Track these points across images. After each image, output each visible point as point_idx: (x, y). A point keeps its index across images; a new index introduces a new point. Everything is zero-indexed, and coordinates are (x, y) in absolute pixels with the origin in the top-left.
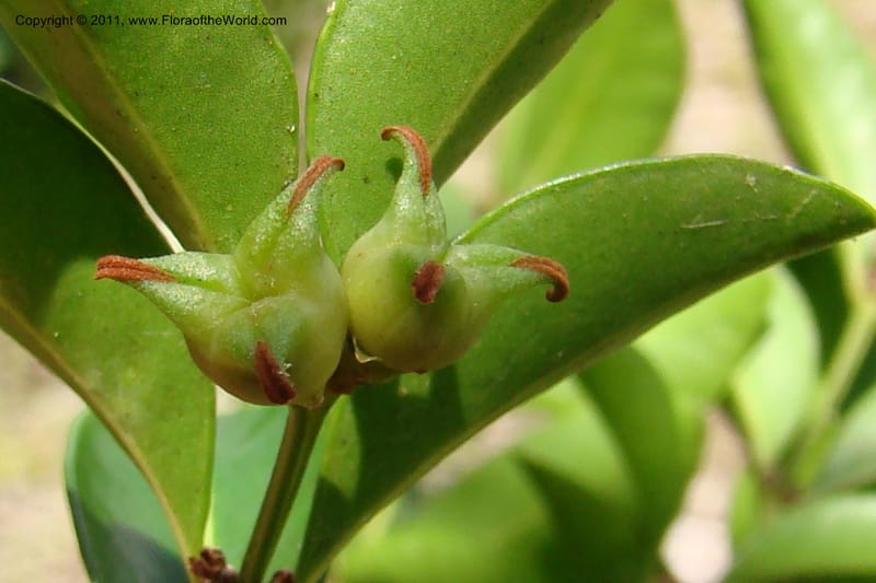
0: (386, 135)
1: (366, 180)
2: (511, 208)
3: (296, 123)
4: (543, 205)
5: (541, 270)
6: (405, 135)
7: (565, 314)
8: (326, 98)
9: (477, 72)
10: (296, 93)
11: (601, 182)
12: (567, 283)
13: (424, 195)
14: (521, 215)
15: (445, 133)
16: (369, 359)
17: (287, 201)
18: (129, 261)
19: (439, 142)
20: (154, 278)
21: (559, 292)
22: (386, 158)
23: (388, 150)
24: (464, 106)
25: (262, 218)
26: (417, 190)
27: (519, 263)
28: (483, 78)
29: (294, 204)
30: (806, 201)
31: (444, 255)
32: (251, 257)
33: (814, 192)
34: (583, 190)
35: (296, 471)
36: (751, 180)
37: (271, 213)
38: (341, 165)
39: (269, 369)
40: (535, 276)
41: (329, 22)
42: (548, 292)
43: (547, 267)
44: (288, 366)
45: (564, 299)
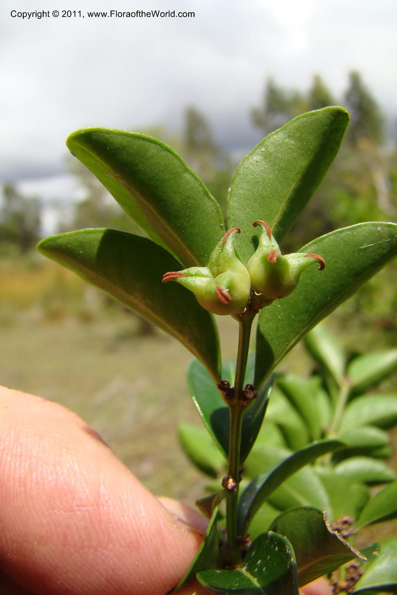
0: (255, 224)
4: (314, 248)
5: (314, 257)
6: (261, 222)
12: (324, 262)
13: (270, 239)
16: (260, 294)
17: (222, 242)
20: (182, 276)
21: (323, 266)
23: (253, 231)
25: (215, 250)
26: (267, 238)
27: (307, 256)
29: (224, 243)
32: (213, 264)
34: (326, 240)
36: (379, 229)
38: (239, 232)
39: (221, 292)
40: (312, 259)
41: (229, 194)
42: (319, 268)
43: (315, 256)
44: (228, 290)
45: (325, 268)
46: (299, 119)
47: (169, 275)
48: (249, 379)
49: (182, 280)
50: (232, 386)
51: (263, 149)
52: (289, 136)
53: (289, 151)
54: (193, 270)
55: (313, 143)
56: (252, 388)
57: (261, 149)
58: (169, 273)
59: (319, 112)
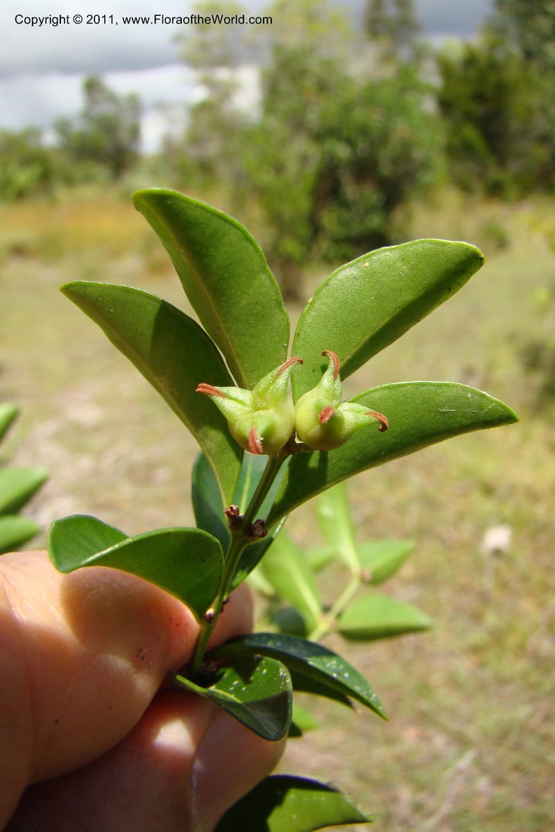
0: (324, 354)
1: (314, 371)
2: (372, 392)
3: (288, 343)
4: (386, 392)
5: (377, 418)
6: (331, 355)
7: (387, 437)
8: (302, 336)
9: (365, 335)
10: (289, 331)
11: (409, 387)
12: (387, 425)
13: (334, 380)
14: (377, 395)
15: (348, 357)
16: (300, 442)
17: (276, 373)
18: (209, 386)
19: (345, 360)
20: (220, 396)
21: (384, 428)
22: (322, 363)
23: (323, 360)
24: (358, 347)
25: (265, 378)
26: (331, 377)
27: (369, 413)
28: (367, 337)
29: (278, 375)
30: (490, 407)
31: (337, 406)
32: (258, 393)
33: (494, 404)
34: (402, 389)
35: (269, 482)
36: (469, 395)
37: (269, 376)
38: (301, 362)
39: (253, 439)
40: (374, 419)
41: (308, 306)
42: (380, 427)
43: (379, 417)
44: (262, 439)
45: (386, 431)
46: (423, 242)
47: (203, 388)
48: (263, 514)
49: (219, 400)
50: (242, 513)
51: (367, 264)
52: (403, 259)
53: (397, 278)
54: (234, 391)
55: (429, 276)
56: (262, 524)
57: (364, 263)
58: (206, 384)
59: (450, 244)
